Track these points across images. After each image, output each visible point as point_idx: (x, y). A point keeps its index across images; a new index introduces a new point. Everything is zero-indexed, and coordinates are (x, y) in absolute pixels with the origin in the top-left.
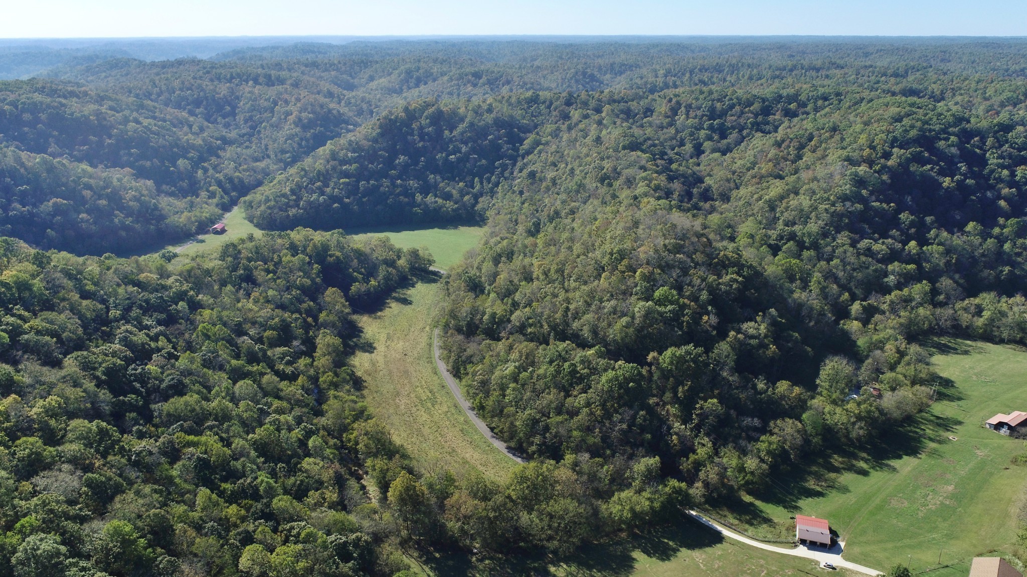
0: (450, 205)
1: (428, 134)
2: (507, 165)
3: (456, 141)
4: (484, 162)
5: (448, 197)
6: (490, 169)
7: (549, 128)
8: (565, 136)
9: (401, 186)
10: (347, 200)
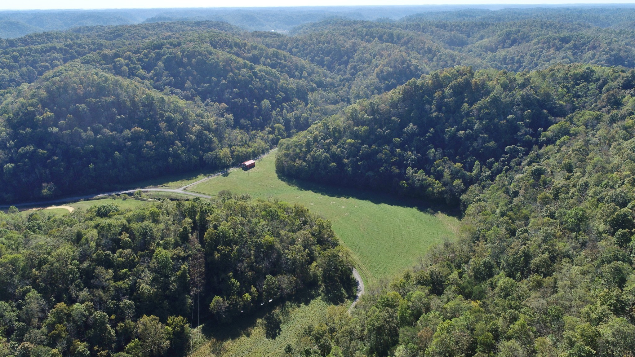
0: (438, 186)
1: (446, 105)
2: (518, 151)
3: (473, 116)
4: (492, 144)
5: (439, 176)
6: (496, 154)
7: (587, 114)
8: (602, 131)
9: (400, 155)
10: (346, 161)
